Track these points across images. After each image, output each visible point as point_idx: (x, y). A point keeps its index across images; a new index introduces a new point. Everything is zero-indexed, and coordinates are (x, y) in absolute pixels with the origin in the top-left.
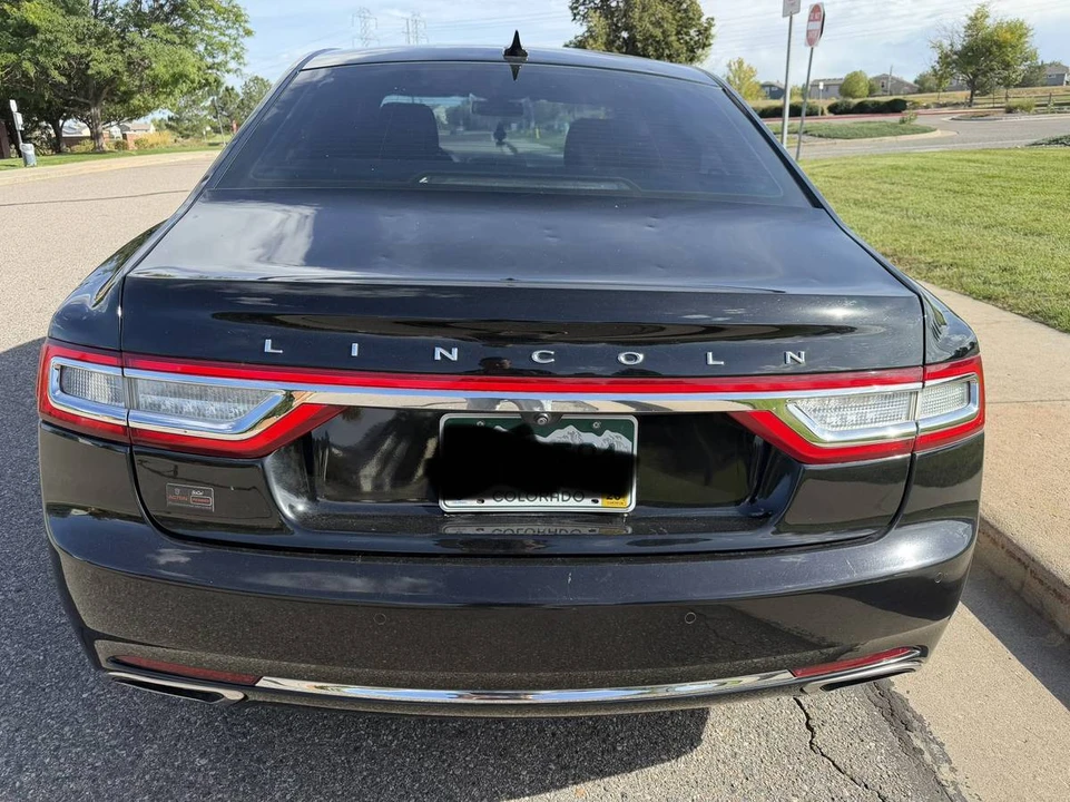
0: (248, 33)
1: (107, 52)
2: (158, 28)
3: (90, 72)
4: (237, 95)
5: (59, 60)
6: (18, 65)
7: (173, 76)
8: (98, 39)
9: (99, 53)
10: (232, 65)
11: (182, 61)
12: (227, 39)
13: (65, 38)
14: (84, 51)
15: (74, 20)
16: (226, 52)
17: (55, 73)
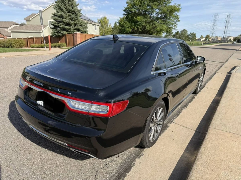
0: (179, 21)
1: (150, 25)
2: (160, 21)
3: (146, 29)
4: (179, 33)
5: (141, 27)
6: (134, 28)
7: (160, 30)
8: (149, 23)
9: (148, 26)
10: (174, 28)
11: (163, 27)
12: (174, 22)
13: (143, 22)
14: (146, 25)
15: (145, 19)
16: (172, 25)
17: (140, 29)
